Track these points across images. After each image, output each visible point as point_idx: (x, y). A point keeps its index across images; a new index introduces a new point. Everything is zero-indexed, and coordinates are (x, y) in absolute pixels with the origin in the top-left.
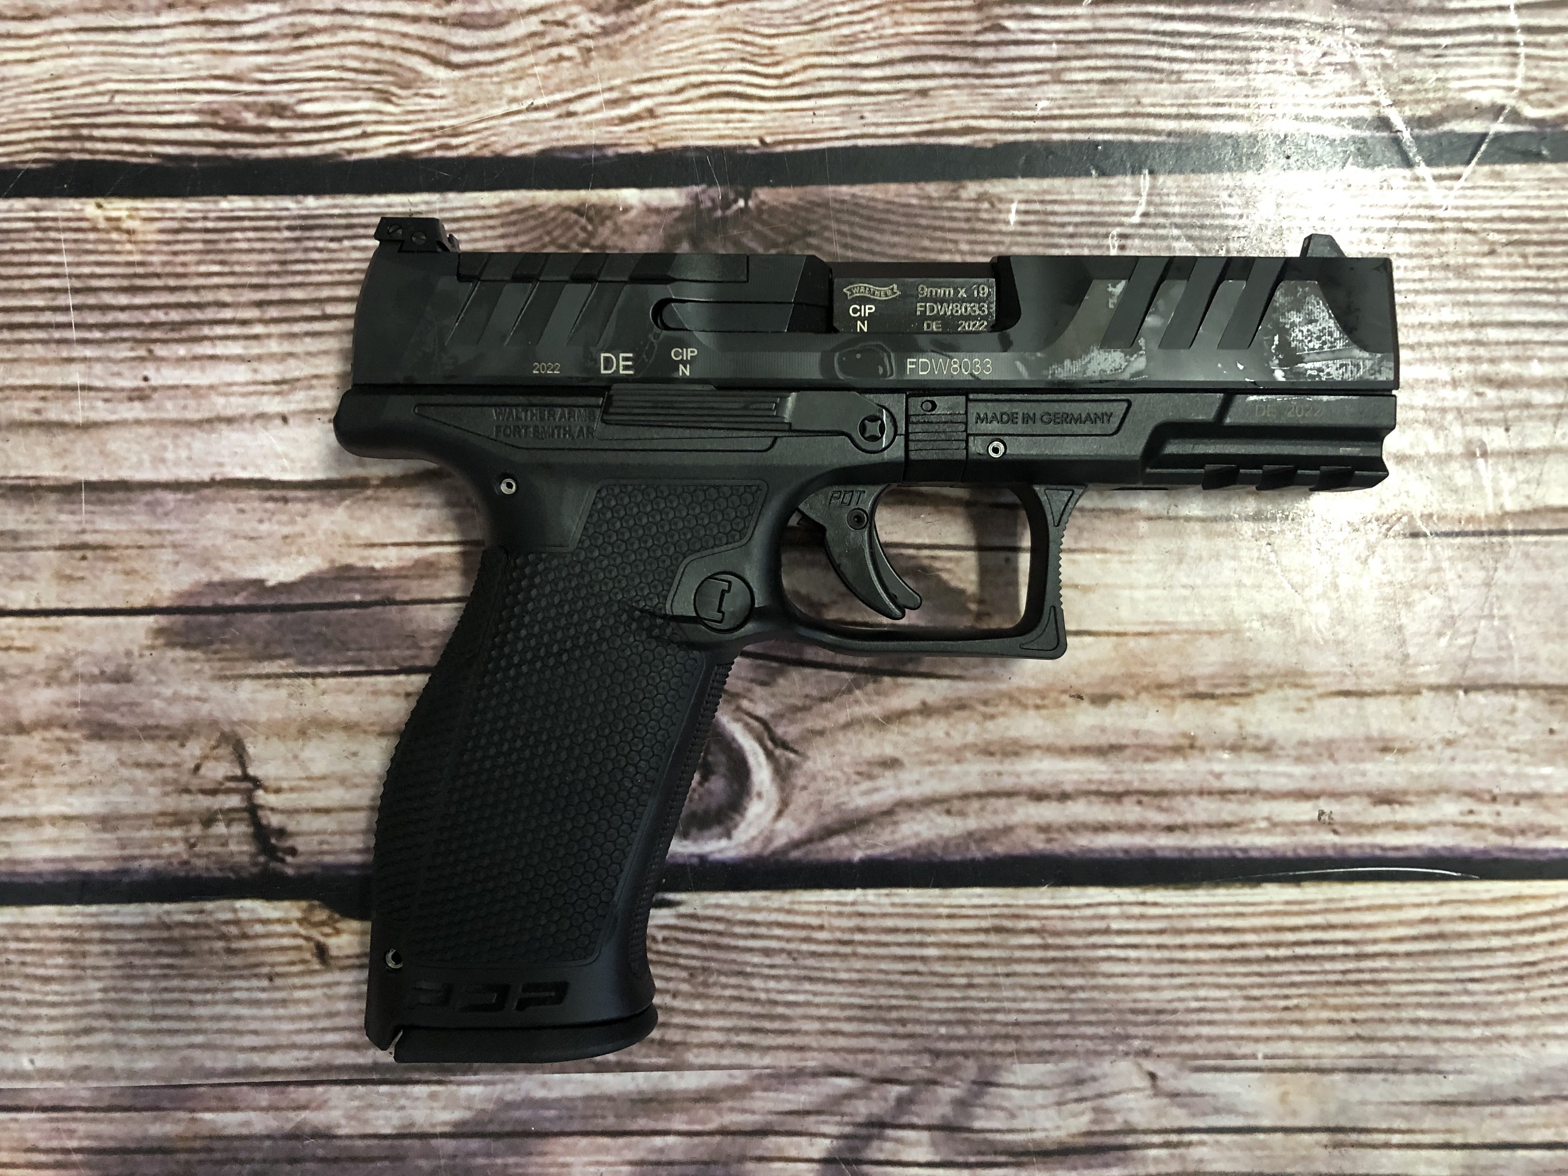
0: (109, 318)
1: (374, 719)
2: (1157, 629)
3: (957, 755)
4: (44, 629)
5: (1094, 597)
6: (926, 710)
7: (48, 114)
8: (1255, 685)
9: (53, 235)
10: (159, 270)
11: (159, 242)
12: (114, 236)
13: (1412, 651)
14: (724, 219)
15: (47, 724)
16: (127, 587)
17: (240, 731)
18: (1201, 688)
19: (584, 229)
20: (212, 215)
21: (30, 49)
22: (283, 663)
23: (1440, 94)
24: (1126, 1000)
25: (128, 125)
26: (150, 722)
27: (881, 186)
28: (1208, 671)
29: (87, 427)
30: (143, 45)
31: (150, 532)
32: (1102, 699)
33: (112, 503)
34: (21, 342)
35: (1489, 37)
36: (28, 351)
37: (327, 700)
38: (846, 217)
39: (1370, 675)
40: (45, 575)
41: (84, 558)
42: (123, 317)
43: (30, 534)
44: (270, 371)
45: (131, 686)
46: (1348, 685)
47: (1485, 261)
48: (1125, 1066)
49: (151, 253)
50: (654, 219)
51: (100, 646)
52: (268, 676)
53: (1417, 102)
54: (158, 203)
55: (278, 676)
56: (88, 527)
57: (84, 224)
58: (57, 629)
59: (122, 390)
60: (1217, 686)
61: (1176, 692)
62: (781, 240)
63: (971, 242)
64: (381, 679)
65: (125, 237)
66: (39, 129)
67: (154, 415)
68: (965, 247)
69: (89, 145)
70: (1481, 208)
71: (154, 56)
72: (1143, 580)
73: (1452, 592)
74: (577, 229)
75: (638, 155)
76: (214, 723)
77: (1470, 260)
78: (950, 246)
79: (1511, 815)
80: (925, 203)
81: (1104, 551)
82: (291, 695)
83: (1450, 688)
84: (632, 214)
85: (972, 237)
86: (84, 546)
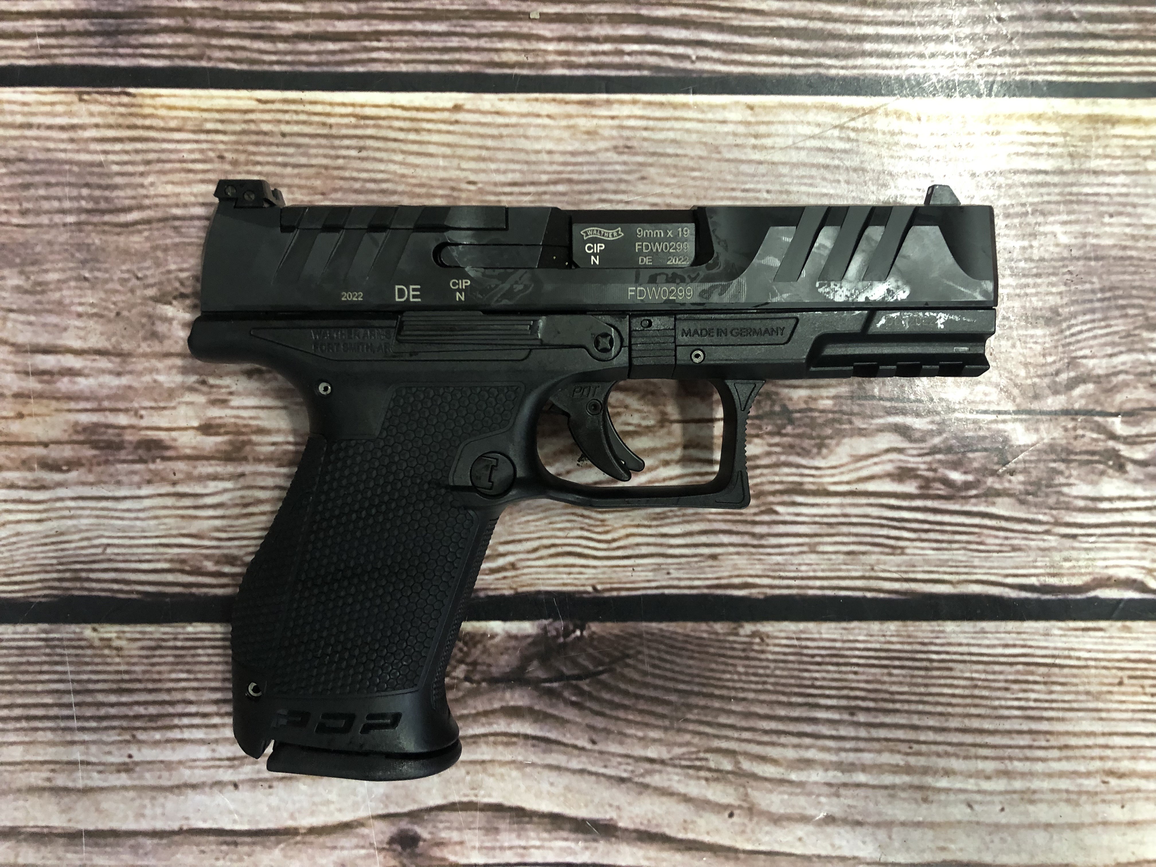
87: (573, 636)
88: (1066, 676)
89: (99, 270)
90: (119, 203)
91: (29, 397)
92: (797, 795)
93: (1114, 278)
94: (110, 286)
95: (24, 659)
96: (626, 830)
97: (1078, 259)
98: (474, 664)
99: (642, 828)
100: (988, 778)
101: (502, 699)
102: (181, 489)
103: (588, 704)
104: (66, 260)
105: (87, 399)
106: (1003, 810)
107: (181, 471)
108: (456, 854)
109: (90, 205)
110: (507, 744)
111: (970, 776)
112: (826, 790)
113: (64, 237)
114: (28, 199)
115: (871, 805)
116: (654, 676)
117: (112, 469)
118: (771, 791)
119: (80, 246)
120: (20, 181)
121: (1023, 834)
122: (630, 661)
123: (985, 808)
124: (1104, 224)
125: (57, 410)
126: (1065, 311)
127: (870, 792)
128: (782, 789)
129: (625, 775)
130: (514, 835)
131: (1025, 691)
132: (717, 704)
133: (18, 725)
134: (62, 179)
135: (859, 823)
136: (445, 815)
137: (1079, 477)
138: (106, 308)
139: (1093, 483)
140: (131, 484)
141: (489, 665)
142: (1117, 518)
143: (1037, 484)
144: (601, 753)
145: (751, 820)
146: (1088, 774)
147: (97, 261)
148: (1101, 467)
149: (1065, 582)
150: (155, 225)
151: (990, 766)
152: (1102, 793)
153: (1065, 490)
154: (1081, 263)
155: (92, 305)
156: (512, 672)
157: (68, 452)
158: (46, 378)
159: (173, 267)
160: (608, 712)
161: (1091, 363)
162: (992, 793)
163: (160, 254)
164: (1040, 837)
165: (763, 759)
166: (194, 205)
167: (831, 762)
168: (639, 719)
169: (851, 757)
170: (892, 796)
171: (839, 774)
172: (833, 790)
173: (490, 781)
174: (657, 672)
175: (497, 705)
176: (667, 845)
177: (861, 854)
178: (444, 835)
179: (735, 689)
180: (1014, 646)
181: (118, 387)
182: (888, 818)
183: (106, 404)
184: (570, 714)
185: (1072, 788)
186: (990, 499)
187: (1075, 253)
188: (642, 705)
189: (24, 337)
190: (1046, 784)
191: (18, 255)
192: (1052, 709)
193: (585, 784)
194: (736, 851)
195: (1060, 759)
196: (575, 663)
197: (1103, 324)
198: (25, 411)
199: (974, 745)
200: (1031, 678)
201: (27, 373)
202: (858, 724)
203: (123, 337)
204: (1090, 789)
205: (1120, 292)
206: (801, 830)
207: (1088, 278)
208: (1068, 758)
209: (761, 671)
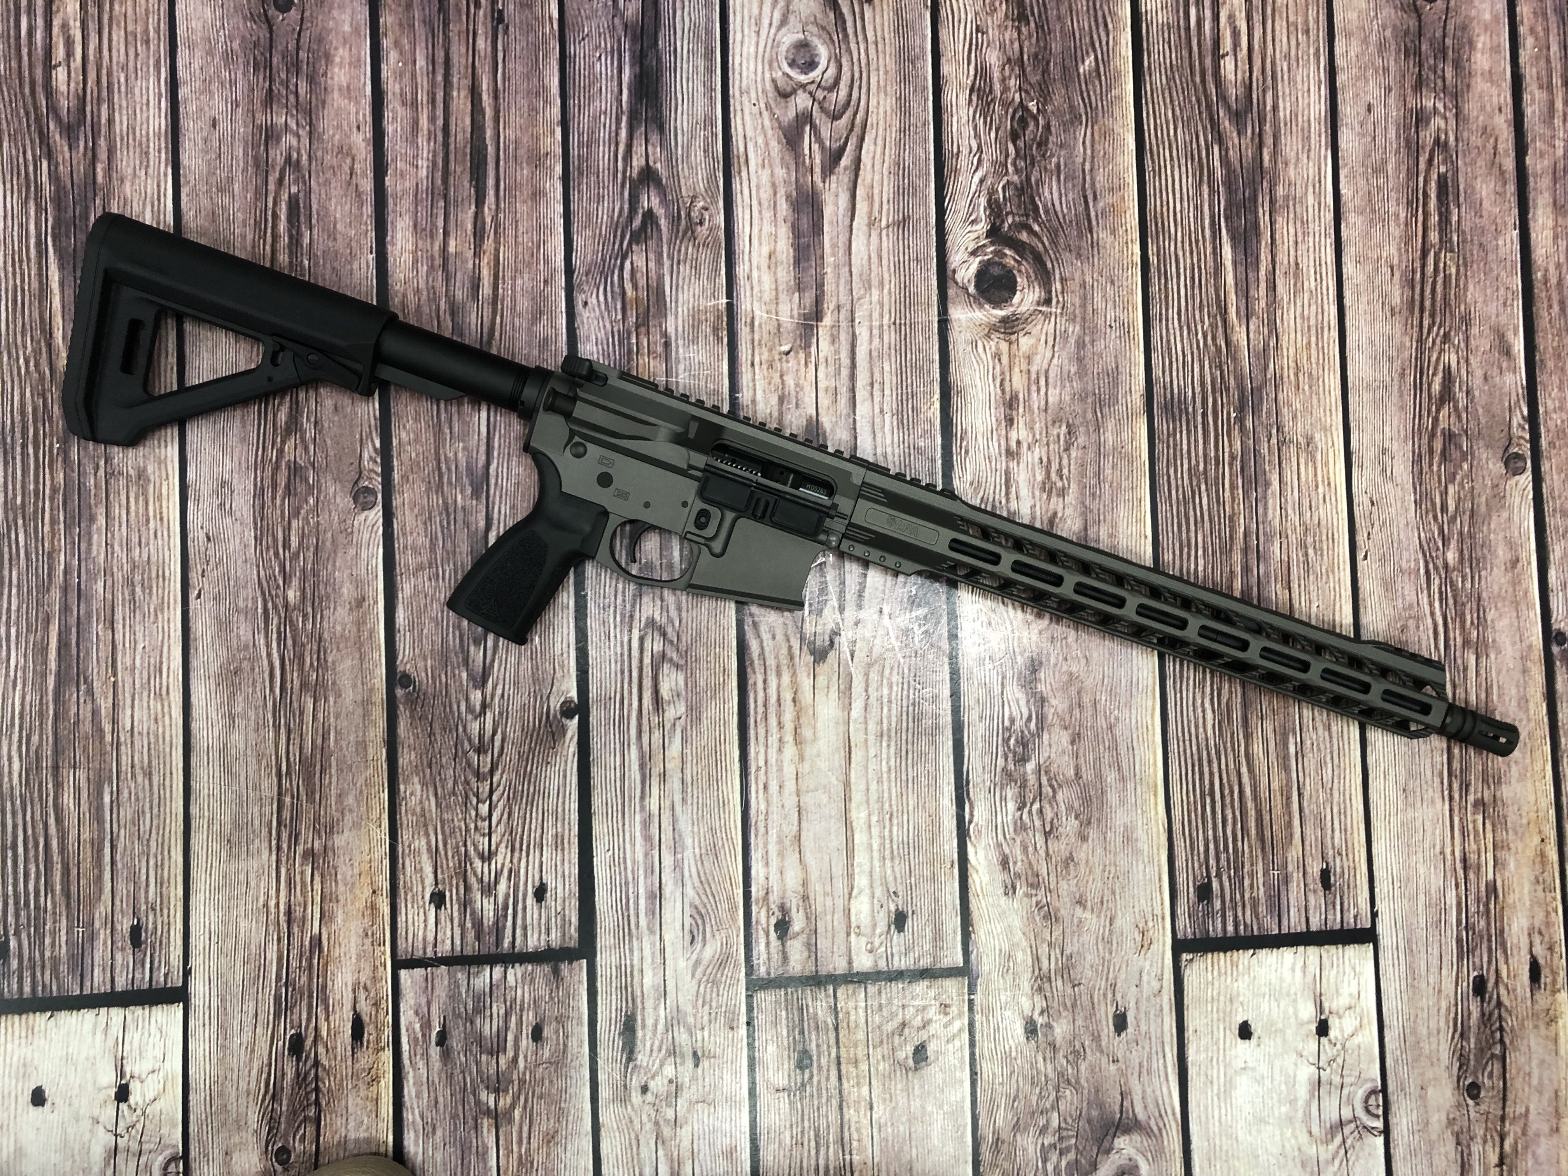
0: (905, 402)
2: (816, 717)
3: (777, 657)
4: (812, 383)
5: (825, 698)
6: (790, 648)
7: (965, 384)
8: (799, 746)
9: (929, 385)
10: (919, 417)
11: (927, 416)
12: (929, 404)
13: (810, 794)
15: (783, 384)
16: (824, 407)
18: (798, 730)
20: (936, 432)
21: (984, 379)
23: (976, 800)
24: (703, 709)
25: (962, 407)
28: (803, 732)
29: (872, 395)
30: (986, 412)
31: (841, 414)
33: (849, 403)
35: (994, 814)
36: (894, 378)
39: (803, 781)
40: (827, 383)
41: (833, 394)
42: (905, 406)
43: (840, 378)
44: (889, 450)
45: (795, 408)
46: (800, 775)
47: (928, 814)
48: (683, 709)
49: (924, 414)
53: (974, 793)
54: (939, 416)
56: (842, 396)
57: (932, 395)
58: (811, 387)
59: (883, 406)
60: (799, 735)
61: (797, 723)
65: (929, 406)
66: (960, 381)
67: (876, 415)
69: (956, 396)
70: (943, 812)
71: (982, 416)
72: (830, 712)
73: (828, 806)
77: (927, 809)
79: (761, 825)
81: (839, 701)
83: (799, 806)
86: (837, 395)
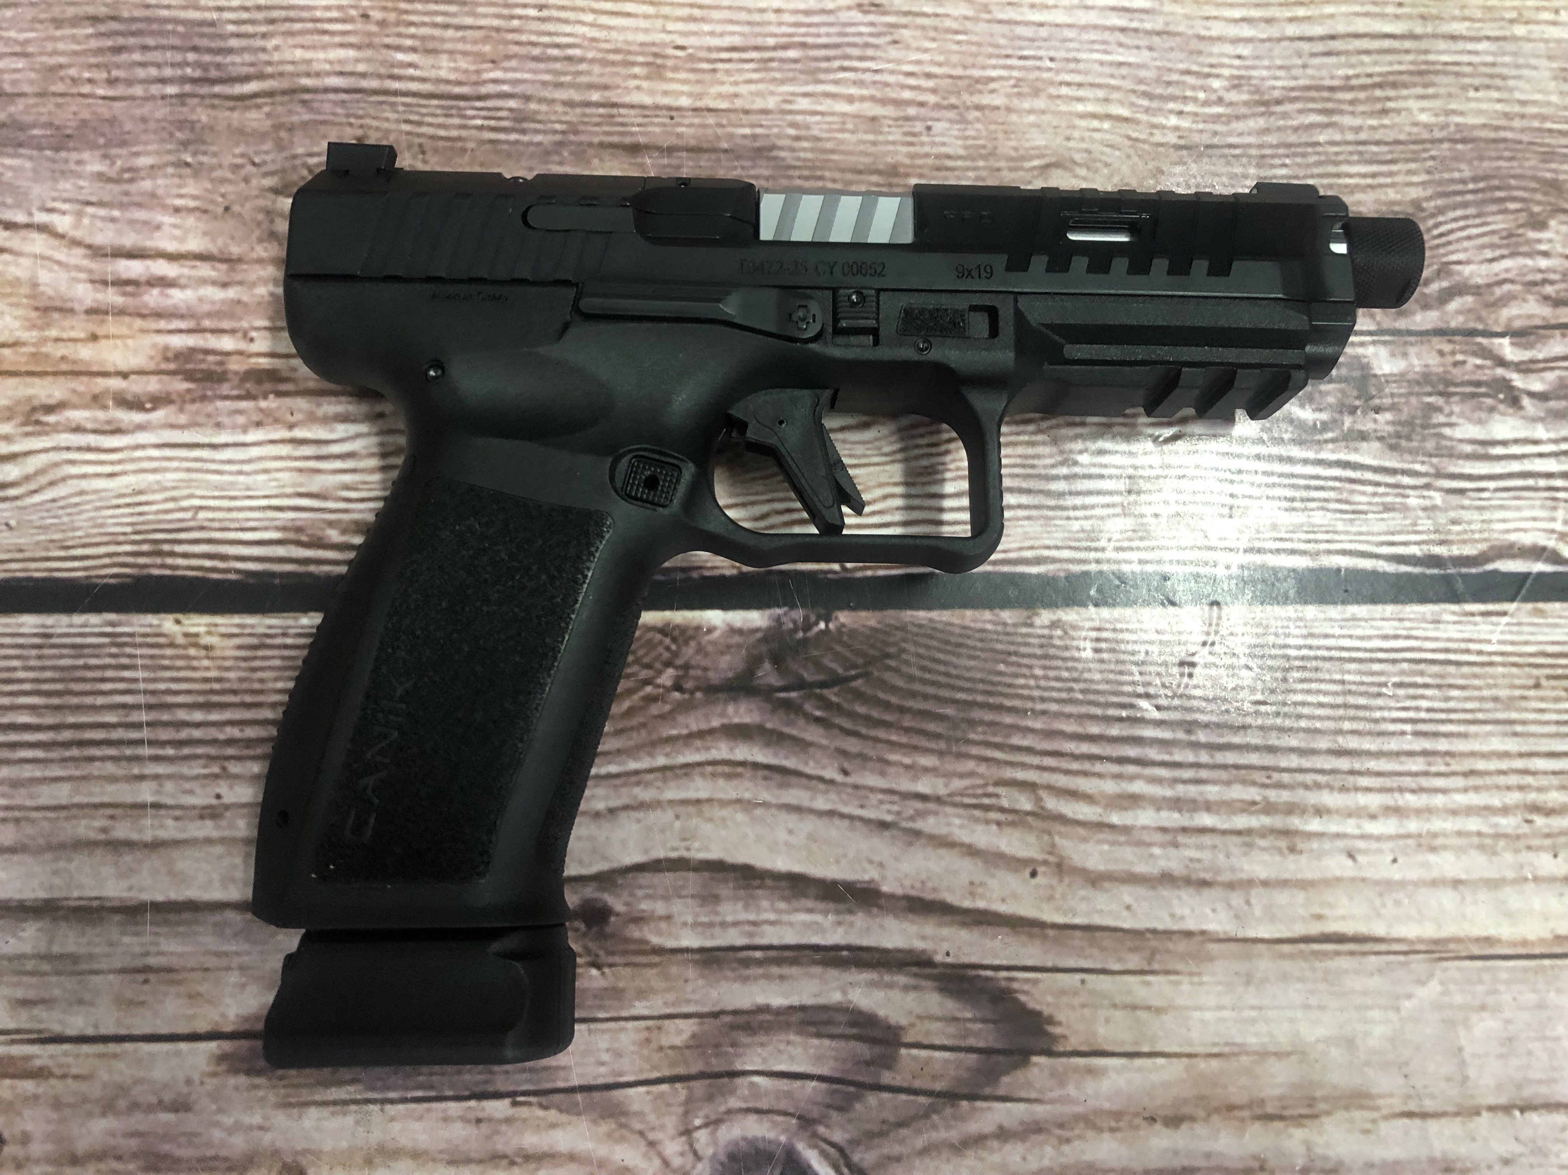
0: (184, 734)
1: (443, 1146)
2: (1227, 1050)
4: (102, 1056)
5: (1168, 1019)
6: (1003, 1134)
7: (128, 529)
8: (1322, 1106)
9: (128, 650)
10: (235, 686)
11: (236, 658)
12: (192, 652)
13: (1472, 1072)
14: (805, 641)
15: (99, 1156)
16: (190, 1012)
17: (303, 1161)
18: (1270, 1110)
19: (668, 649)
20: (292, 631)
21: (112, 463)
22: (351, 1089)
23: (1486, 535)
25: (210, 541)
26: (210, 1153)
27: (958, 612)
28: (1277, 1092)
29: (156, 845)
30: (229, 462)
31: (217, 954)
32: (1174, 1121)
33: (179, 924)
34: (91, 759)
35: (1530, 482)
36: (96, 769)
37: (397, 1126)
38: (922, 640)
39: (1433, 1097)
40: (105, 1000)
41: (146, 981)
42: (197, 734)
43: (91, 957)
45: (190, 1115)
46: (1412, 1107)
47: (1532, 693)
49: (228, 669)
50: (737, 639)
51: (159, 1073)
52: (335, 1103)
53: (1464, 542)
54: (237, 619)
55: (345, 1103)
56: (153, 949)
57: (161, 640)
58: (115, 1056)
59: (194, 807)
60: (1284, 1108)
61: (1246, 1114)
62: (860, 661)
63: (1045, 668)
64: (452, 1105)
65: (203, 653)
66: (119, 543)
67: (226, 833)
68: (1039, 672)
69: (169, 561)
70: (1526, 643)
71: (240, 473)
72: (1212, 1001)
73: (1507, 1014)
74: (661, 649)
75: (723, 577)
76: (276, 1153)
77: (1517, 693)
78: (1025, 671)
80: (1000, 628)
81: (1176, 973)
82: (357, 1123)
83: (1507, 1109)
84: (716, 635)
85: (1047, 663)
86: (147, 969)
87: (816, 629)
88: (1464, 676)
89: (205, 153)
90: (235, 71)
91: (106, 313)
92: (1121, 844)
93: (1486, 164)
94: (218, 173)
95: (81, 662)
96: (891, 897)
97: (1441, 141)
98: (686, 667)
99: (913, 893)
100: (1373, 817)
101: (722, 715)
102: (299, 433)
103: (837, 721)
104: (163, 141)
105: (182, 317)
106: (1395, 861)
107: (300, 410)
108: (659, 933)
109: (198, 73)
110: (729, 776)
111: (1350, 815)
112: (1158, 837)
113: (162, 112)
114: (118, 66)
115: (1221, 857)
116: (924, 682)
117: (209, 408)
118: (1085, 840)
119: (181, 124)
120: (110, 43)
121: (1424, 895)
122: (892, 663)
123: (1371, 859)
124: (1468, 99)
125: (143, 331)
126: (1430, 205)
127: (1217, 840)
128: (1101, 836)
129: (889, 818)
130: (740, 905)
131: (1415, 697)
132: (1008, 720)
133: (68, 754)
134: (164, 41)
135: (1204, 884)
136: (645, 878)
137: (1462, 415)
138: (212, 202)
139: (1480, 422)
140: (234, 427)
141: (706, 669)
142: (1515, 467)
143: (1409, 423)
144: (856, 787)
145: (1061, 881)
146: (1505, 810)
147: (204, 142)
148: (1489, 401)
149: (1455, 551)
150: (278, 99)
151: (1374, 801)
152: (1525, 835)
153: (1447, 431)
154: (1446, 145)
155: (194, 197)
156: (737, 677)
157: (153, 385)
158: (130, 289)
159: (300, 150)
160: (864, 731)
161: (1467, 270)
162: (1379, 838)
163: (283, 134)
164: (1448, 898)
165: (1074, 794)
166: (328, 74)
167: (1164, 799)
168: (904, 740)
169: (1192, 790)
170: (1249, 845)
171: (1176, 815)
172: (1169, 837)
173: (706, 828)
174: (927, 676)
175: (716, 723)
176: (948, 918)
177: (1211, 926)
178: (645, 906)
179: (1032, 699)
180: (1396, 637)
181: (223, 302)
182: (1244, 876)
183: (207, 323)
184: (813, 734)
185: (1485, 829)
186: (1352, 444)
187: (1437, 134)
188: (908, 722)
189: (105, 237)
190: (1450, 825)
191: (103, 135)
192: (1451, 721)
193: (835, 830)
194: (1040, 925)
195: (1466, 790)
196: (818, 665)
197: (1478, 221)
198: (100, 332)
199: (1352, 772)
200: (1419, 680)
201: (105, 283)
202: (1196, 746)
203: (232, 238)
204: (1509, 831)
205: (1496, 182)
206: (1127, 894)
207: (1455, 165)
208: (1477, 789)
209: (1066, 674)
